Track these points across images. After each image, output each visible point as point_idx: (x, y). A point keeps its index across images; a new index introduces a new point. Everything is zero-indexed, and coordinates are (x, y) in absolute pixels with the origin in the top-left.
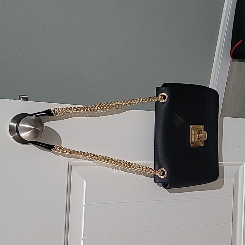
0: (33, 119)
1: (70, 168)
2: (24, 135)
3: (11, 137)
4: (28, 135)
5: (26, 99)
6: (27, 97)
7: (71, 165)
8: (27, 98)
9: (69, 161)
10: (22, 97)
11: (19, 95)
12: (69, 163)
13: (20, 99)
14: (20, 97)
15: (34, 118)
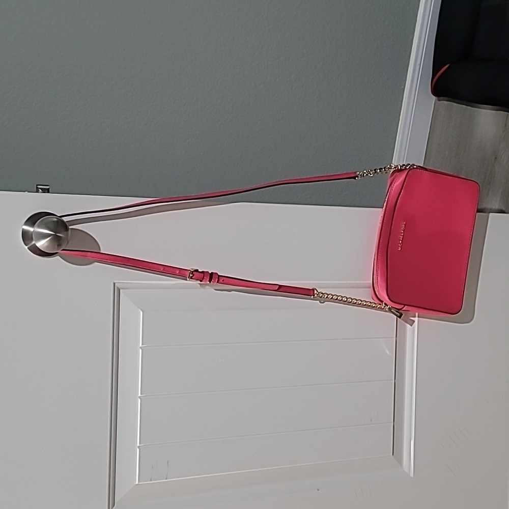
0: (54, 222)
1: (117, 292)
2: (41, 244)
3: (26, 247)
4: (46, 245)
5: (47, 191)
6: (48, 187)
7: (119, 287)
8: (48, 189)
9: (115, 281)
10: (41, 189)
11: (37, 185)
12: (116, 284)
13: (37, 192)
14: (37, 188)
15: (55, 219)
